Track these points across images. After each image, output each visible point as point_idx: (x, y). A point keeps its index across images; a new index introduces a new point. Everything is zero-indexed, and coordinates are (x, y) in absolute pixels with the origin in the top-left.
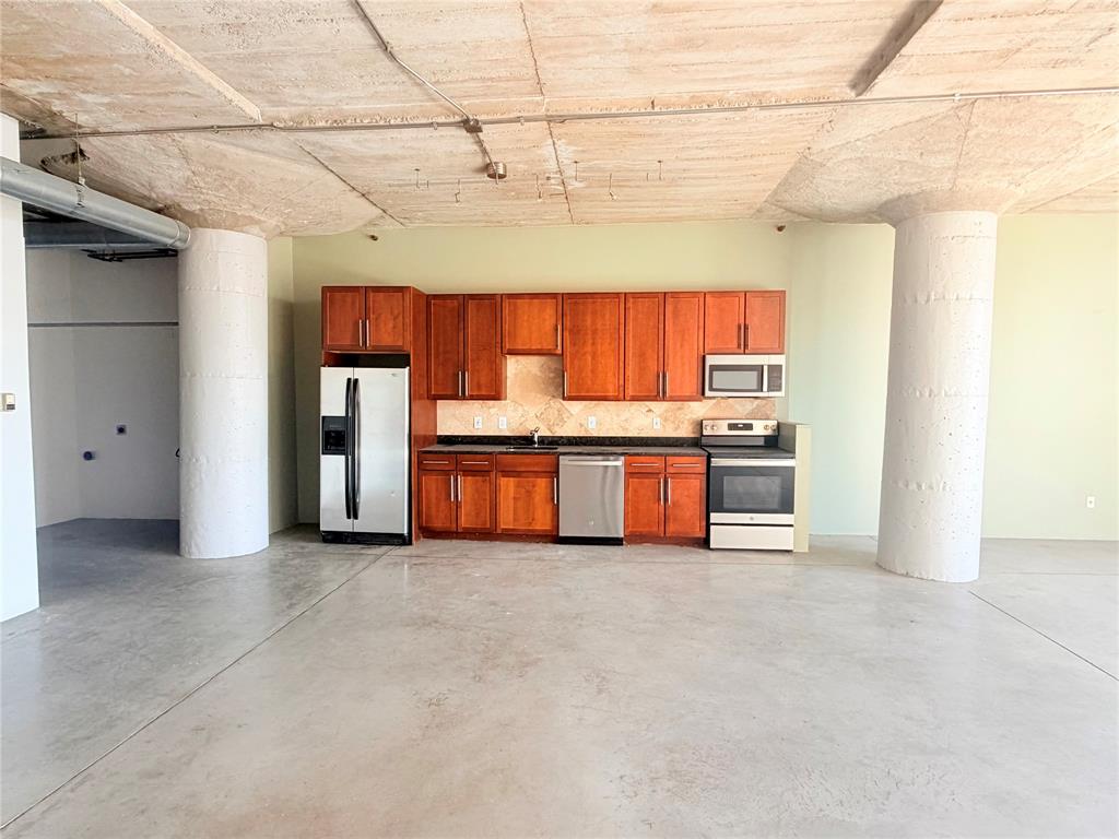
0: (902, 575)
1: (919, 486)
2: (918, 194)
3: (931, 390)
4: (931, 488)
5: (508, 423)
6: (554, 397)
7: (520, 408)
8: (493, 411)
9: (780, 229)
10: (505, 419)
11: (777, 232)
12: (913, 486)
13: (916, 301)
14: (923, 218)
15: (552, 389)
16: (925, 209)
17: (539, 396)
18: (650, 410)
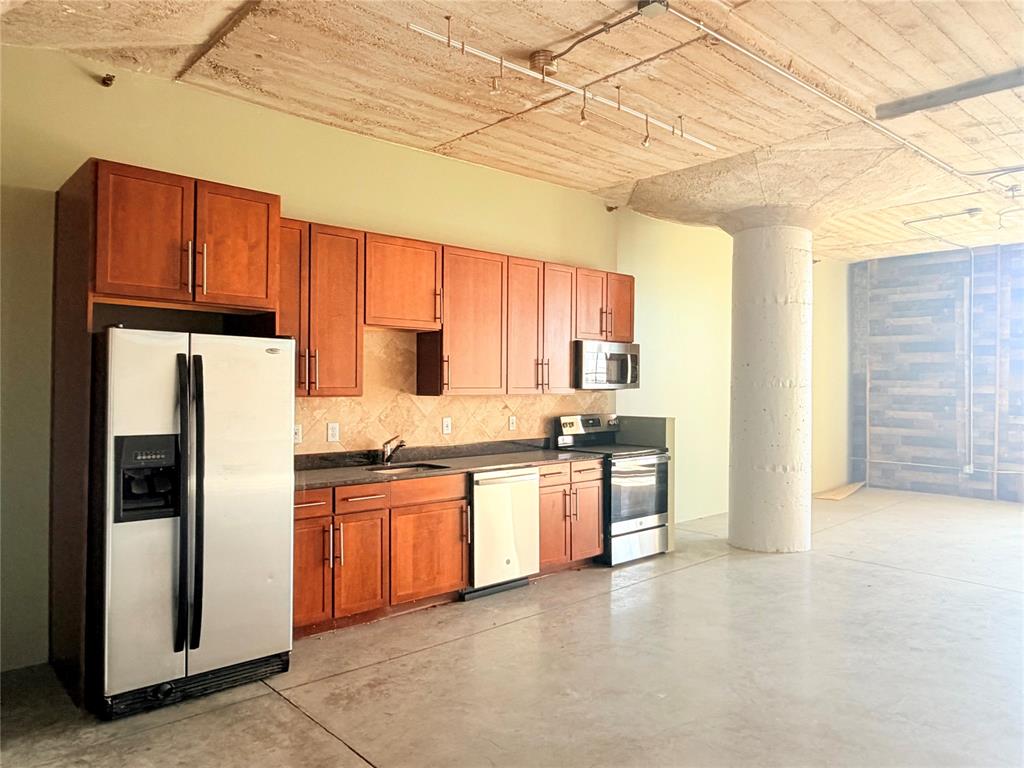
0: (773, 553)
1: (785, 469)
2: (783, 207)
3: (791, 382)
4: (793, 469)
5: (342, 434)
6: (402, 390)
7: (358, 408)
8: (318, 414)
9: (610, 209)
10: (337, 425)
11: (605, 210)
12: (780, 469)
13: (776, 301)
14: (780, 229)
15: (400, 379)
16: (784, 221)
17: (384, 389)
18: (506, 407)
